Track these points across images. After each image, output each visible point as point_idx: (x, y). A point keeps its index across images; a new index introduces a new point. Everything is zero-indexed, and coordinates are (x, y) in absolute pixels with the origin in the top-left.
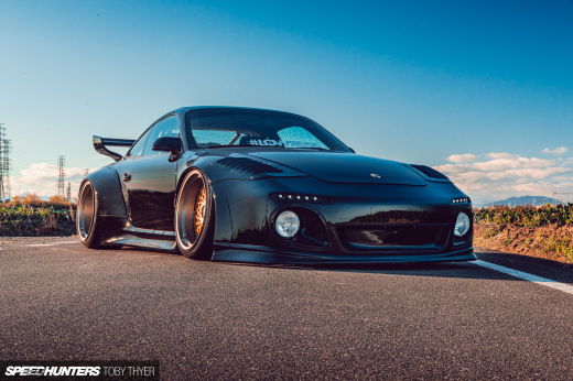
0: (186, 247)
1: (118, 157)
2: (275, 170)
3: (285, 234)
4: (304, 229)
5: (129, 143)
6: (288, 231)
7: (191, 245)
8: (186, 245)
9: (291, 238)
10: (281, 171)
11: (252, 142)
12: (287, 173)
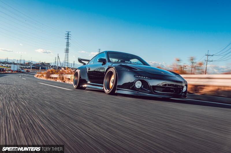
0: (107, 91)
1: (85, 64)
2: (135, 69)
3: (137, 87)
4: (143, 86)
5: (88, 61)
6: (138, 86)
7: (108, 91)
8: (107, 90)
9: (139, 88)
10: (137, 69)
11: (126, 62)
12: (138, 70)
